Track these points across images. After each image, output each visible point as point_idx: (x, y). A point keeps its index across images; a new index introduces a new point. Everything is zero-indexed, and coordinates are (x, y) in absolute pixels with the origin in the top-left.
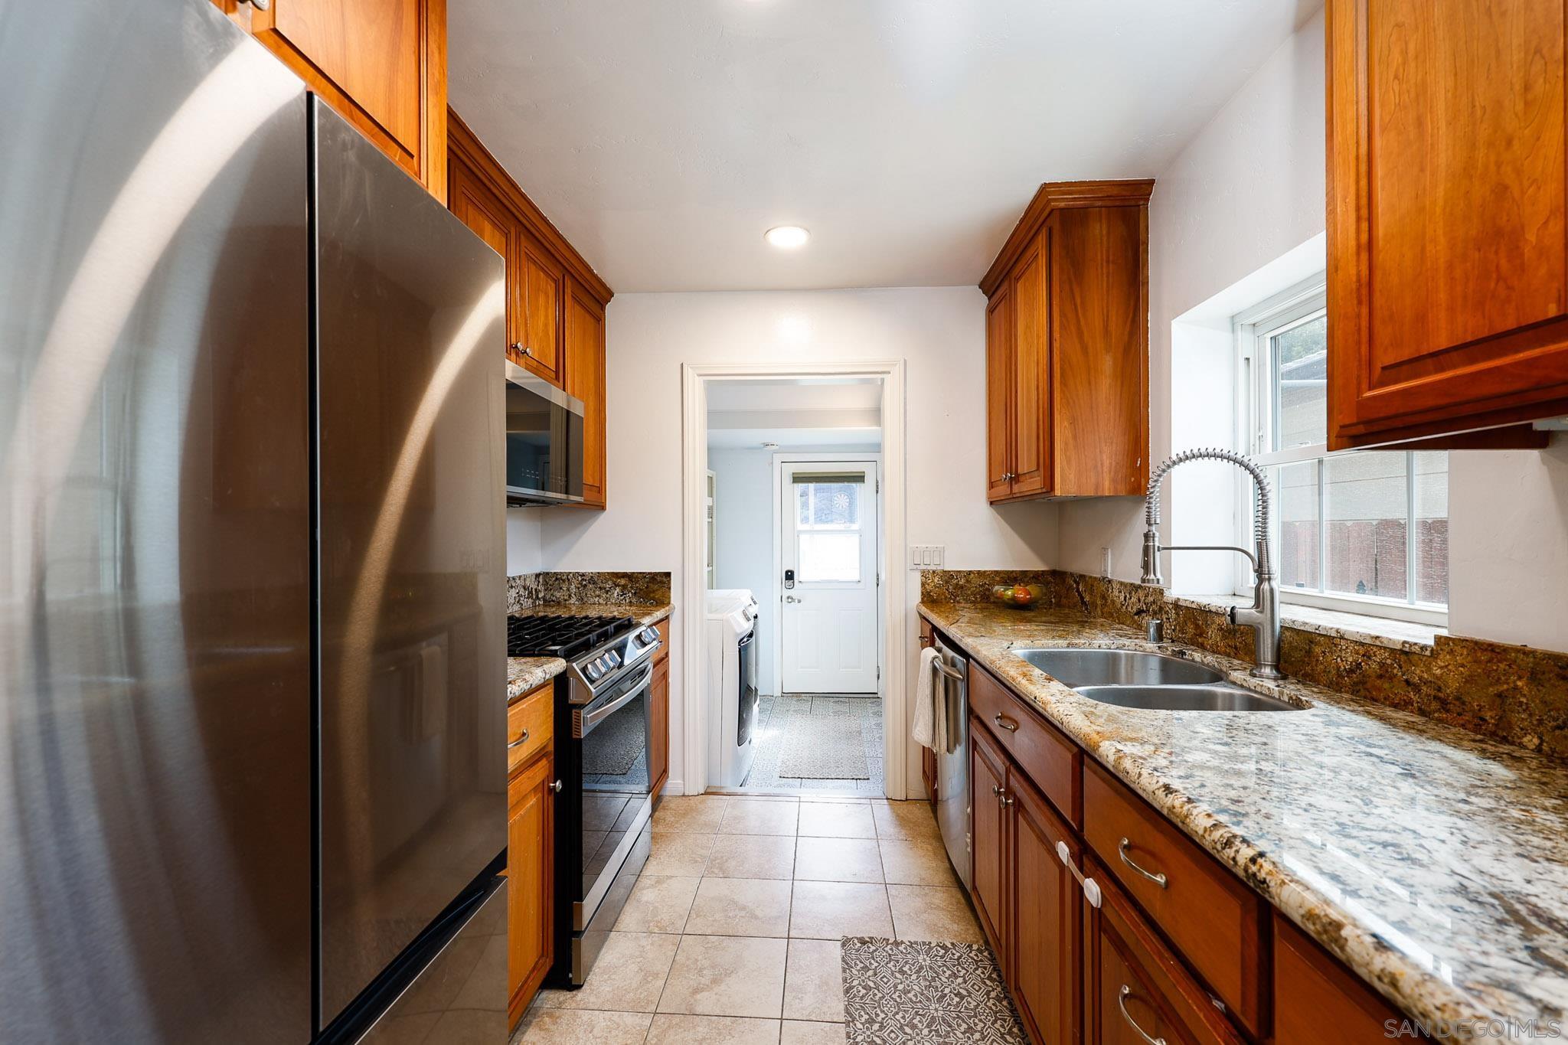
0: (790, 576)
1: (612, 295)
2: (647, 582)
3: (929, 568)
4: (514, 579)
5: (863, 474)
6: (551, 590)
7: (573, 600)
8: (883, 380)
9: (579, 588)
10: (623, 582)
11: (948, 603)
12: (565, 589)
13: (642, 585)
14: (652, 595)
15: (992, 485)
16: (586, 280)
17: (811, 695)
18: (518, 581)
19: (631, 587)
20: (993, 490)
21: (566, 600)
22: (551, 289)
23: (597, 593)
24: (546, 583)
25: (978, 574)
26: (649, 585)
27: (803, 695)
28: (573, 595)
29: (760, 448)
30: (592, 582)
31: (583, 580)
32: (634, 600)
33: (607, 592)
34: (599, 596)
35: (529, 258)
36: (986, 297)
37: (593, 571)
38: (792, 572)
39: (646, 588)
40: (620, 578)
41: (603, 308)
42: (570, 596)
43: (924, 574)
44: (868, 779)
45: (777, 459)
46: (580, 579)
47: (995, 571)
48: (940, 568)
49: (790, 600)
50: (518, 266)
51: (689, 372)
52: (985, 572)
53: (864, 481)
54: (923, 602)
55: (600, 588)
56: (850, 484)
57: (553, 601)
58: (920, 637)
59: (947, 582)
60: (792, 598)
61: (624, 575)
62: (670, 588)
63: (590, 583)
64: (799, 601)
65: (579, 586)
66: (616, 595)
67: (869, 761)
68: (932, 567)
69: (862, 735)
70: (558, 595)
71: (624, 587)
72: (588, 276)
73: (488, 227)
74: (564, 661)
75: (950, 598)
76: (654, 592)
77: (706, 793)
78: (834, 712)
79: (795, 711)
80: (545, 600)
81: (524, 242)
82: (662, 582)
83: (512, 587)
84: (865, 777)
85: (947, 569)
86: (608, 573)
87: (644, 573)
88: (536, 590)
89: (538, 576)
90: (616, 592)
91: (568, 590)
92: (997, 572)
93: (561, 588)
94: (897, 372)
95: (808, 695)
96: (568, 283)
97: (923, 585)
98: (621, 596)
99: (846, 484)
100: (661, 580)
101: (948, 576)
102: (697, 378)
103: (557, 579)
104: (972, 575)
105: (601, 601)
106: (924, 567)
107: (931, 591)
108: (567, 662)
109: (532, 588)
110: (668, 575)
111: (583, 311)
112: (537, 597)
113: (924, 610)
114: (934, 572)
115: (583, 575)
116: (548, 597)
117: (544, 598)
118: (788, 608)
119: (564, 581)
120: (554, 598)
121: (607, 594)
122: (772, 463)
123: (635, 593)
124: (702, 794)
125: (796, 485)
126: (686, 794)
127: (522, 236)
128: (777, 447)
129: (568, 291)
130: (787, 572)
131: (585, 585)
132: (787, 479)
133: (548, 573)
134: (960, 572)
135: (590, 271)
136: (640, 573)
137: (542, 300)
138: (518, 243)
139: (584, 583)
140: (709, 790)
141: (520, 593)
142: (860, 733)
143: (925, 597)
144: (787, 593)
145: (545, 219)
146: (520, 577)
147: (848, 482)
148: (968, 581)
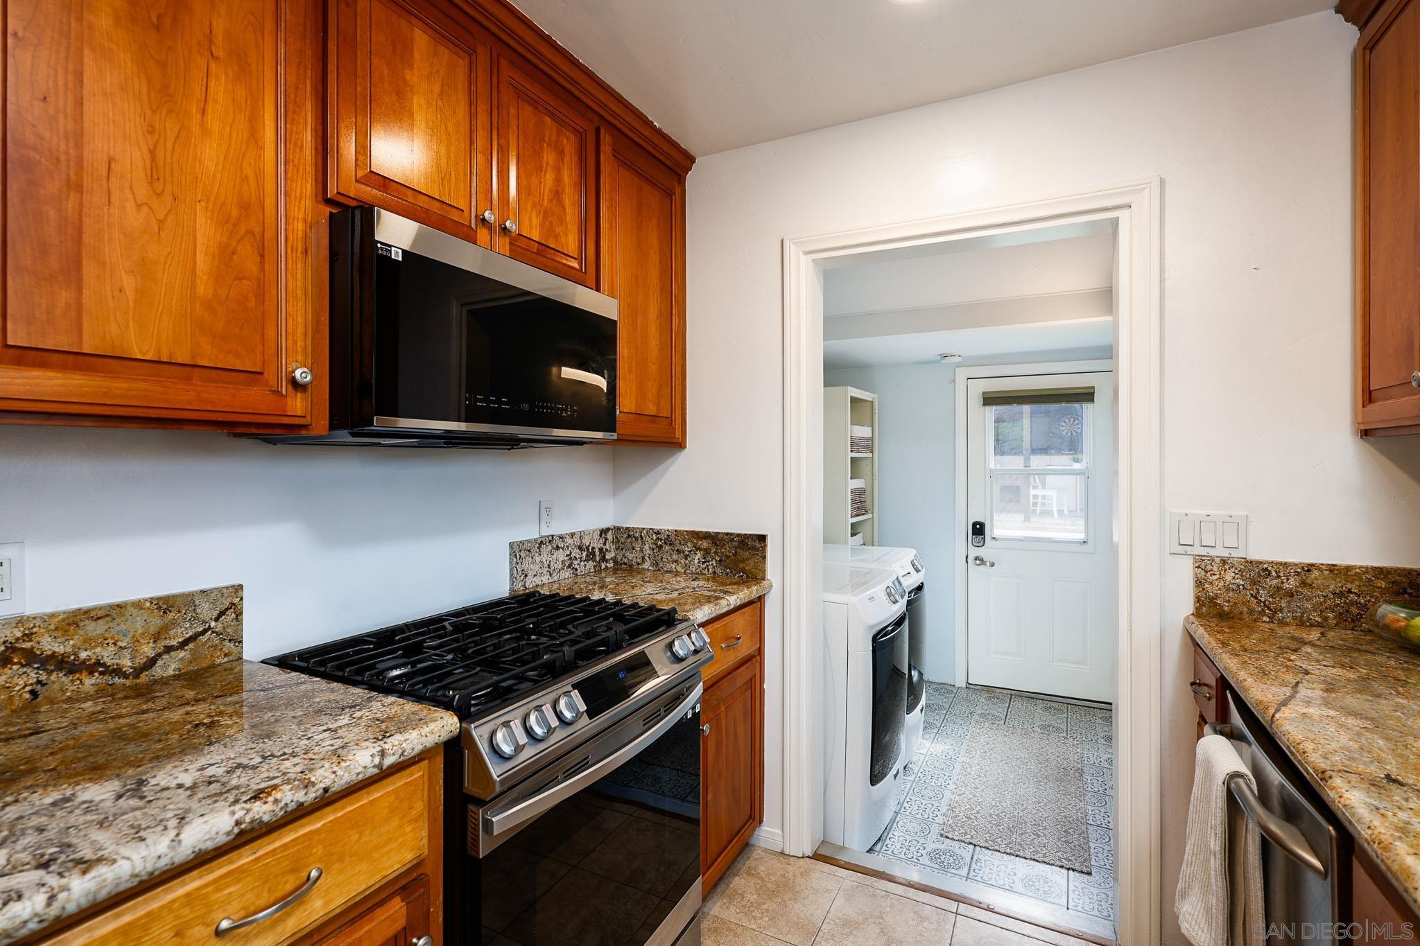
0: (978, 529)
1: (693, 160)
2: (736, 547)
3: (1213, 552)
4: (561, 537)
5: (1091, 391)
6: (622, 549)
7: (647, 565)
8: (1115, 222)
9: (653, 550)
10: (705, 544)
11: (1255, 621)
12: (638, 549)
13: (728, 550)
14: (741, 565)
15: (1368, 396)
16: (645, 138)
17: (1009, 692)
18: (569, 541)
19: (715, 552)
20: (1371, 407)
21: (638, 564)
22: (569, 144)
23: (675, 557)
24: (616, 541)
25: (1331, 571)
26: (738, 550)
27: (998, 690)
28: (646, 558)
29: (938, 362)
30: (668, 543)
31: (658, 538)
32: (719, 571)
33: (686, 557)
34: (676, 561)
35: (519, 93)
36: (1356, 28)
37: (670, 528)
38: (982, 525)
39: (734, 555)
40: (701, 539)
41: (681, 181)
42: (643, 558)
43: (1202, 563)
44: (1089, 874)
45: (962, 374)
46: (655, 538)
47: (1374, 569)
48: (1235, 554)
49: (978, 562)
50: (495, 103)
51: (792, 251)
52: (1348, 568)
53: (1093, 400)
54: (1198, 614)
55: (678, 550)
56: (1069, 405)
57: (625, 564)
58: (1192, 684)
59: (1254, 583)
60: (982, 560)
61: (707, 536)
62: (764, 558)
63: (666, 543)
64: (992, 565)
65: (654, 546)
66: (696, 561)
67: (1093, 834)
68: (1221, 552)
69: (1085, 776)
70: (630, 556)
71: (707, 551)
72: (647, 133)
73: (421, 39)
74: (456, 719)
75: (1262, 613)
76: (743, 561)
77: (817, 857)
78: (1043, 727)
79: (982, 715)
80: (615, 562)
81: (507, 71)
82: (754, 548)
83: (558, 548)
84: (1085, 869)
85: (1253, 556)
86: (687, 531)
87: (732, 534)
88: (601, 550)
89: (604, 532)
90: (697, 558)
91: (641, 551)
92: (1380, 572)
93: (633, 548)
94: (1145, 203)
95: (1005, 691)
96: (606, 138)
97: (1199, 583)
98: (703, 563)
99: (1064, 404)
100: (753, 545)
101: (1258, 572)
102: (803, 258)
103: (629, 536)
104: (1316, 573)
105: (679, 569)
106: (1203, 551)
107: (1217, 597)
108: (461, 720)
109: (593, 548)
110: (762, 538)
111: (636, 179)
112: (603, 559)
113: (1202, 634)
114: (1224, 562)
115: (658, 533)
116: (619, 558)
117: (614, 560)
118: (976, 571)
119: (637, 539)
120: (626, 561)
121: (686, 559)
122: (954, 381)
123: (720, 561)
124: (808, 857)
125: (987, 408)
126: (787, 852)
127: (503, 62)
128: (960, 359)
129: (606, 149)
130: (975, 524)
131: (661, 547)
132: (975, 401)
133: (619, 529)
134: (1285, 565)
135: (649, 124)
136: (727, 534)
137: (549, 157)
138: (495, 70)
139: (659, 543)
140: (823, 852)
141: (573, 555)
142: (1081, 772)
143: (1203, 605)
144: (974, 552)
145: (547, 40)
146: (572, 535)
147: (1068, 402)
148: (1304, 584)
